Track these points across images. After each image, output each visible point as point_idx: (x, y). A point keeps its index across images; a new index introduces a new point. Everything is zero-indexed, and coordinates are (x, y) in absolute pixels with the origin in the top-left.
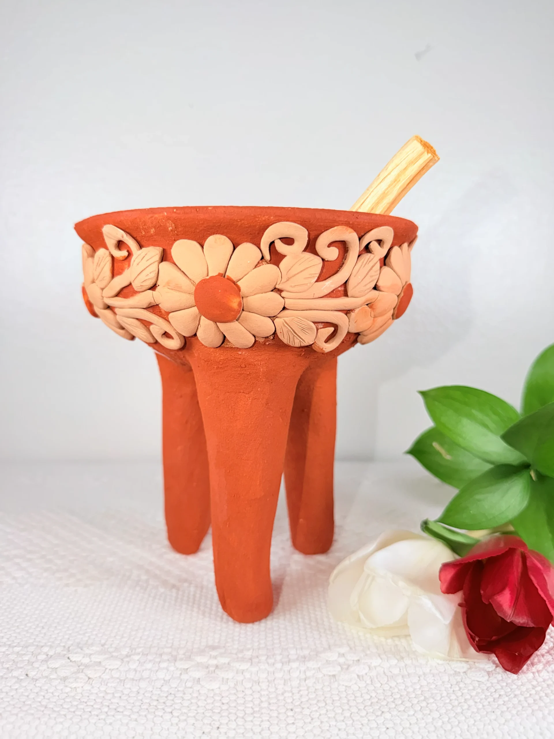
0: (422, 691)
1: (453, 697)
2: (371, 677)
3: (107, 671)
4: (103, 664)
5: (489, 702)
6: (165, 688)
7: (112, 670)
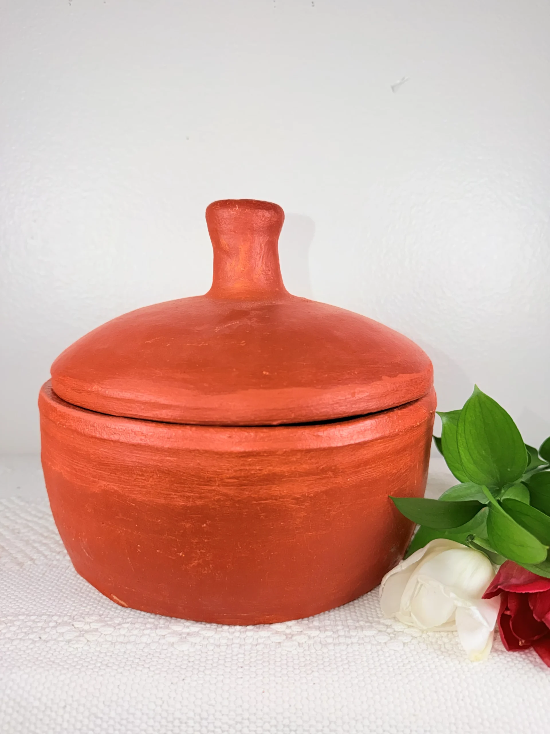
0: (347, 656)
1: (371, 662)
2: (309, 644)
3: (102, 635)
4: (100, 630)
5: (399, 667)
6: (146, 650)
7: (105, 635)
